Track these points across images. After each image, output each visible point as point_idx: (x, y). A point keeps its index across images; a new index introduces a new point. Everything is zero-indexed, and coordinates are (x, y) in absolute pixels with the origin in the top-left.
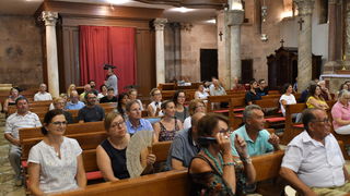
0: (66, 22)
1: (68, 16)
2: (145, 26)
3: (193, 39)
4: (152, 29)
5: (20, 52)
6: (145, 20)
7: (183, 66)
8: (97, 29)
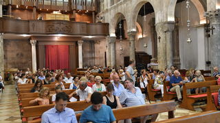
0: (40, 44)
1: (40, 41)
2: (73, 44)
4: (77, 45)
5: (22, 55)
6: (73, 42)
7: (96, 60)
8: (52, 46)
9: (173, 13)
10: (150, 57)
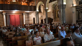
1: (7, 13)
2: (21, 14)
3: (32, 16)
4: (23, 15)
7: (30, 21)
8: (13, 15)
9: (65, 1)
10: (52, 19)
